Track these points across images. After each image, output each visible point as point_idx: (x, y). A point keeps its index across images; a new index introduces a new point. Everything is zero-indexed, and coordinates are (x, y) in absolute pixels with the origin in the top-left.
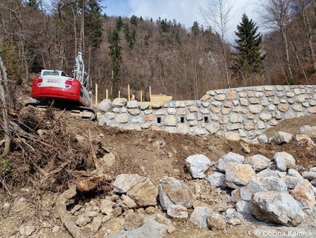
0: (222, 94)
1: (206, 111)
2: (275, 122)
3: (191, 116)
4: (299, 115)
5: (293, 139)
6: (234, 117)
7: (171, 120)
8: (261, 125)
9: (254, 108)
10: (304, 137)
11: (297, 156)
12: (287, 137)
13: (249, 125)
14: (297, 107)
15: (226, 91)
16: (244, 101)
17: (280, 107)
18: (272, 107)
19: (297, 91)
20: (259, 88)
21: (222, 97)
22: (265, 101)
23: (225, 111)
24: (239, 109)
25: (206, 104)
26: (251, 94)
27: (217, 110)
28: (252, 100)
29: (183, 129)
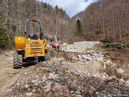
0: (77, 43)
1: (75, 47)
2: (86, 49)
3: (72, 48)
4: (90, 47)
5: (89, 52)
6: (80, 48)
7: (69, 49)
8: (84, 49)
9: (83, 46)
10: (91, 52)
11: (90, 55)
12: (88, 52)
13: (82, 49)
14: (90, 46)
15: (78, 42)
16: (81, 45)
17: (87, 46)
18: (86, 46)
19: (90, 43)
20: (84, 42)
21: (77, 44)
22: (85, 45)
23: (78, 46)
24: (80, 46)
25: (74, 45)
26: (82, 43)
27: (76, 46)
28: (83, 44)
29: (71, 50)
